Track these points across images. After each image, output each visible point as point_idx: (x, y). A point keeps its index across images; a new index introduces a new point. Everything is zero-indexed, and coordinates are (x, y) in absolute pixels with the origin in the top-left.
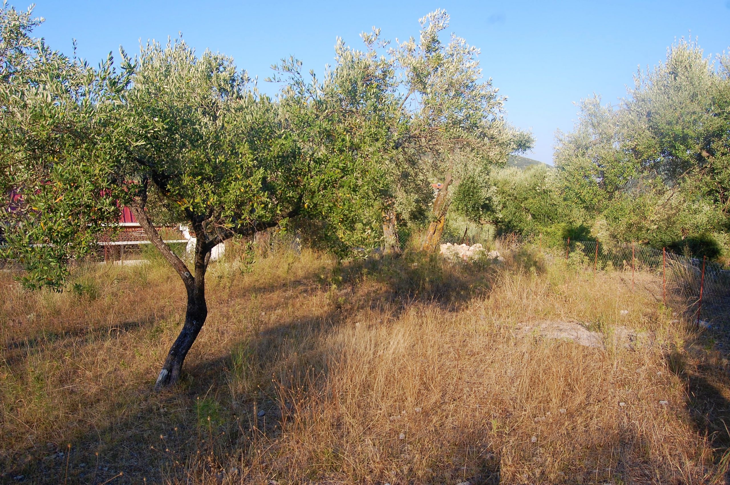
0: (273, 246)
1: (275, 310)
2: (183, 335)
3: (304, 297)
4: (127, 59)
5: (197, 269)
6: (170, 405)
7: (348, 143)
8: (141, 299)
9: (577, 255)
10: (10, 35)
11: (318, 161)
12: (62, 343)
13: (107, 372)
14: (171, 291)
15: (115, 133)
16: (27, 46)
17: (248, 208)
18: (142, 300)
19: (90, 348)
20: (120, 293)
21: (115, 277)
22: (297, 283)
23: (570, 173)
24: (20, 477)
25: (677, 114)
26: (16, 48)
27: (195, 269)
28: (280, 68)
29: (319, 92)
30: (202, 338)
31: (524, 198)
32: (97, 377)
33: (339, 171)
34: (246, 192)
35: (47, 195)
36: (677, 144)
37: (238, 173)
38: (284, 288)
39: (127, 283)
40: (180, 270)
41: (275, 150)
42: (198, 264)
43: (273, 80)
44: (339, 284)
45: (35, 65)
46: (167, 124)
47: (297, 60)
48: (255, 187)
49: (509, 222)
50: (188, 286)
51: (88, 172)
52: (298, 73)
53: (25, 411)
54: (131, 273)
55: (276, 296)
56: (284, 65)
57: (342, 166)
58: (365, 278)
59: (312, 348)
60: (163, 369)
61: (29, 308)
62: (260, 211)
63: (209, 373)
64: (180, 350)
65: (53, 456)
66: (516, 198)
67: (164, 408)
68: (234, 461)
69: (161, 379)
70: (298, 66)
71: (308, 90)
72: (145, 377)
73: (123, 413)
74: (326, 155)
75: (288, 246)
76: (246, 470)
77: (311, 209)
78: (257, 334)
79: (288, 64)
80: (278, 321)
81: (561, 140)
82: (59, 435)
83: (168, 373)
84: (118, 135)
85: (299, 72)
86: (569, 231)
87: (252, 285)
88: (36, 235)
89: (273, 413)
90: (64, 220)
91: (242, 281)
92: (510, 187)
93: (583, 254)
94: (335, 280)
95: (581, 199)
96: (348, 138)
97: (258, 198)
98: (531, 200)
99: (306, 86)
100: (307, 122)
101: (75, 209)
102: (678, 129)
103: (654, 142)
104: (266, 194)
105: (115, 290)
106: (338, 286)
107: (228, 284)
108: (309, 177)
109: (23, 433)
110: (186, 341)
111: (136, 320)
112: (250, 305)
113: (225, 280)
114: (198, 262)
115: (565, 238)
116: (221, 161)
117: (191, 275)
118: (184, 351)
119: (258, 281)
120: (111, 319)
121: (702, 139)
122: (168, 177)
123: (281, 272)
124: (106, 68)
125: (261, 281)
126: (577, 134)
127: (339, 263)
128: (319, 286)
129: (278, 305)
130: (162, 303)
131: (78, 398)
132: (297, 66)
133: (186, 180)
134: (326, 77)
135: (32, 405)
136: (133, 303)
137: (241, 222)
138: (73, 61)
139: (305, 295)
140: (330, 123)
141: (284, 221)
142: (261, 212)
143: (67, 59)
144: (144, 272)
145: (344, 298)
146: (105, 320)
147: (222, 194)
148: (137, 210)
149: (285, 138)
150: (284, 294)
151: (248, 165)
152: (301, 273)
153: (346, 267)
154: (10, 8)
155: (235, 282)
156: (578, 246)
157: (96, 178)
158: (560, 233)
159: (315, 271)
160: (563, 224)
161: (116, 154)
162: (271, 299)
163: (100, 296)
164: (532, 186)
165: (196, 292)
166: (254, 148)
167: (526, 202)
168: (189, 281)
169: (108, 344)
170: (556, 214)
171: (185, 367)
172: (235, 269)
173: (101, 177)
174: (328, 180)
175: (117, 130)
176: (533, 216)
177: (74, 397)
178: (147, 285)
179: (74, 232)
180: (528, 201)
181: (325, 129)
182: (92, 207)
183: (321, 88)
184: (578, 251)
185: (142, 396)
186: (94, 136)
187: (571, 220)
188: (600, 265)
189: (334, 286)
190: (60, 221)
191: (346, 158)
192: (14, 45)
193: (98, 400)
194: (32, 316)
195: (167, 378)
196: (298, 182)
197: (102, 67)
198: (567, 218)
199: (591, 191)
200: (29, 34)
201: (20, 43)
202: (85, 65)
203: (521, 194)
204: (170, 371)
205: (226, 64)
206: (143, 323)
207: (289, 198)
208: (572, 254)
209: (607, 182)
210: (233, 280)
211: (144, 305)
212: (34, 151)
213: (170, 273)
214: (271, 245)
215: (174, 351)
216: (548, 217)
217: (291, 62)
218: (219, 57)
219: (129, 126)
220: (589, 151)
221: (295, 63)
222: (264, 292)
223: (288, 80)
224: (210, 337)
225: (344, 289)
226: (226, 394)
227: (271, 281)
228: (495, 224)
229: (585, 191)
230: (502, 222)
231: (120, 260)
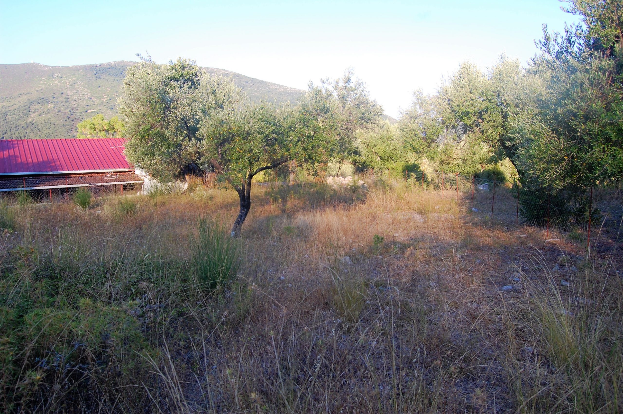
9: (412, 180)
23: (407, 133)
25: (462, 101)
31: (374, 145)
36: (464, 117)
49: (364, 163)
66: (368, 145)
81: (401, 113)
86: (406, 166)
92: (364, 137)
93: (416, 180)
95: (413, 148)
98: (379, 147)
102: (463, 109)
103: (451, 115)
115: (404, 171)
121: (477, 114)
126: (409, 109)
156: (412, 175)
158: (401, 168)
160: (402, 163)
164: (379, 136)
167: (375, 148)
170: (397, 156)
176: (381, 158)
180: (377, 147)
184: (412, 178)
187: (407, 160)
188: (425, 186)
198: (404, 159)
199: (418, 143)
203: (372, 142)
208: (409, 180)
209: (427, 137)
216: (391, 158)
218: (187, 59)
220: (417, 120)
228: (354, 164)
229: (415, 143)
230: (359, 163)
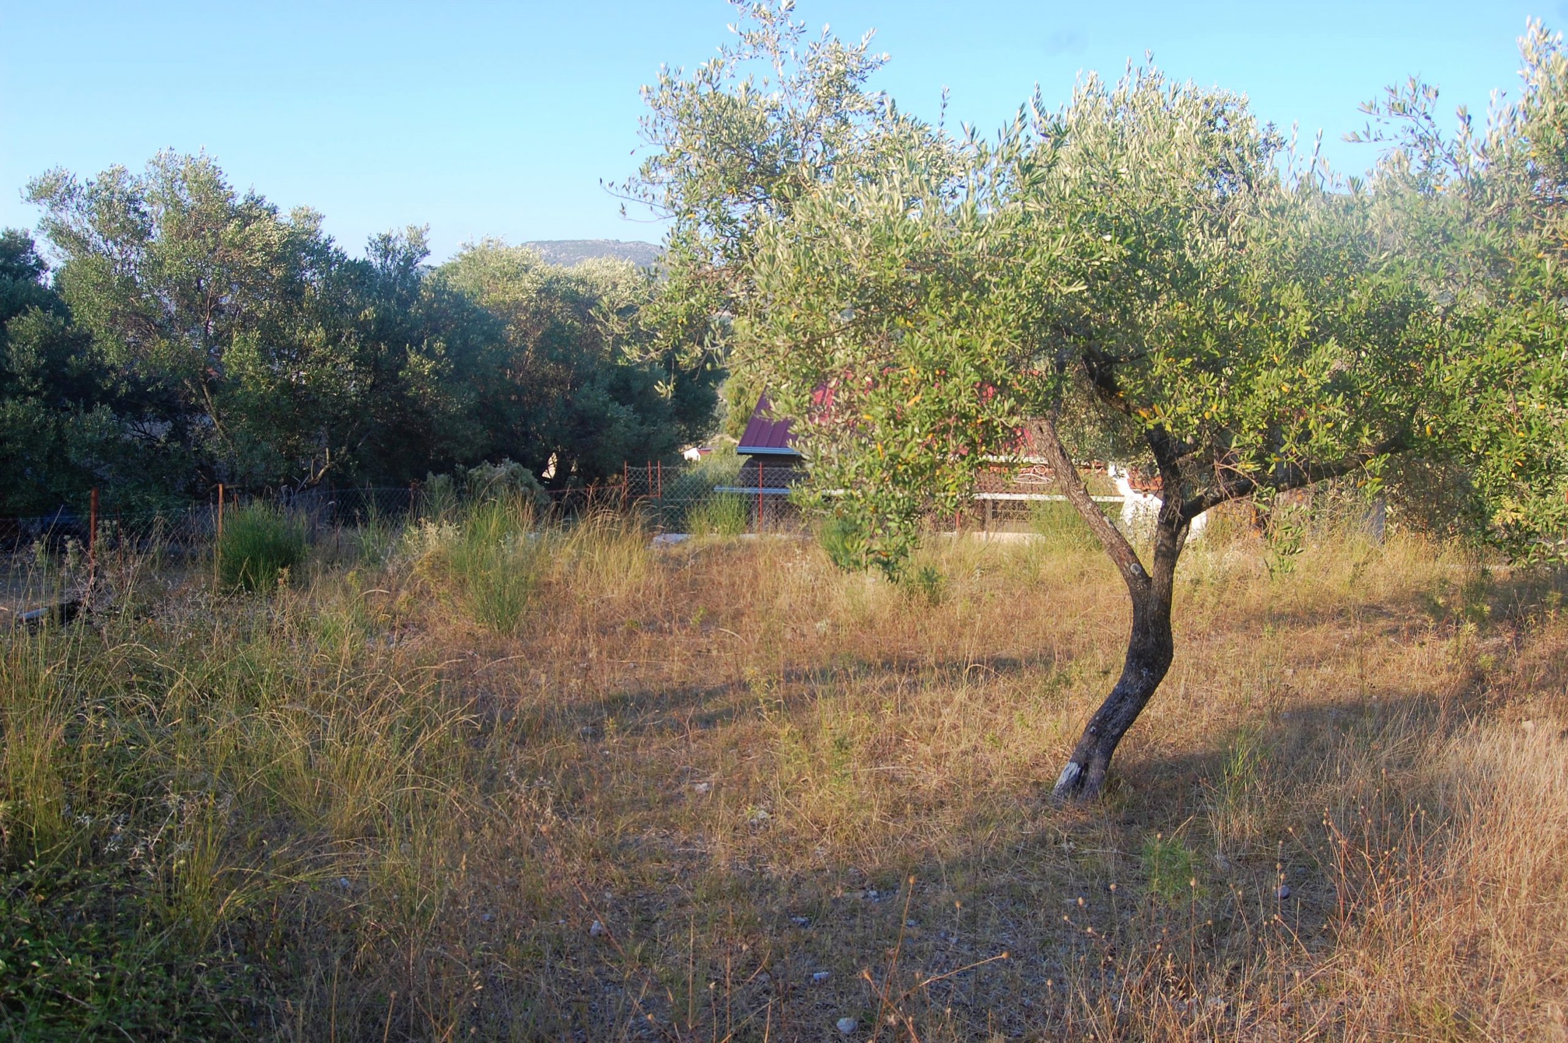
0: (1318, 522)
1: (1318, 667)
2: (1118, 697)
3: (1390, 645)
4: (1045, 118)
5: (1160, 559)
6: (1080, 837)
7: (1549, 278)
8: (1026, 613)
10: (827, 91)
11: (1467, 325)
12: (880, 682)
13: (959, 750)
14: (1087, 602)
15: (1027, 269)
16: (855, 108)
17: (1295, 428)
18: (1029, 615)
19: (928, 699)
20: (986, 597)
21: (977, 564)
22: (1373, 611)
24: (803, 920)
26: (836, 115)
27: (1155, 559)
28: (1383, 109)
29: (1474, 160)
30: (1154, 710)
32: (939, 758)
33: (1520, 347)
34: (1292, 394)
35: (890, 391)
37: (1274, 350)
38: (1342, 620)
39: (1000, 578)
40: (1121, 559)
41: (1360, 299)
42: (1163, 548)
43: (1363, 137)
44: (1482, 622)
45: (868, 143)
46: (1129, 246)
47: (1425, 87)
48: (1314, 382)
50: (1134, 594)
51: (969, 349)
52: (1428, 118)
53: (812, 798)
54: (1007, 557)
55: (1319, 635)
56: (1393, 100)
57: (1531, 335)
58: (1552, 614)
59: (1406, 763)
60: (1071, 761)
61: (820, 610)
62: (1322, 437)
63: (1164, 784)
64: (1109, 726)
65: (861, 894)
67: (1068, 841)
68: (1217, 982)
69: (1064, 780)
70: (1428, 99)
71: (1450, 155)
72: (1032, 772)
73: (988, 836)
74: (1486, 310)
75: (1353, 524)
76: (1244, 1009)
77: (1440, 437)
78: (1274, 717)
79: (1404, 97)
80: (1325, 694)
82: (871, 858)
83: (1081, 772)
84: (1034, 273)
85: (1429, 114)
87: (1266, 606)
88: (870, 466)
89: (1309, 895)
90: (919, 441)
91: (1244, 594)
94: (1474, 612)
96: (1548, 266)
97: (1318, 409)
99: (1446, 148)
100: (1444, 232)
101: (940, 420)
104: (1340, 398)
105: (975, 589)
106: (1481, 629)
107: (1210, 598)
108: (1441, 361)
109: (807, 841)
110: (1124, 710)
111: (1015, 654)
112: (1261, 649)
113: (1204, 589)
114: (1162, 544)
116: (1239, 324)
117: (1143, 570)
118: (1117, 730)
119: (1278, 597)
120: (969, 648)
122: (1116, 360)
123: (1337, 581)
124: (1012, 138)
125: (1286, 599)
127: (1485, 572)
128: (1431, 623)
129: (1323, 657)
130: (1067, 625)
131: (903, 792)
132: (1424, 101)
133: (1160, 366)
134: (1493, 121)
135: (824, 791)
136: (1009, 619)
137: (1277, 459)
138: (938, 130)
139: (1392, 640)
140: (1502, 231)
141: (1377, 463)
142: (1325, 440)
143: (927, 128)
144: (1034, 558)
145: (1493, 657)
146: (956, 648)
147: (1237, 397)
148: (1041, 429)
149: (1387, 271)
150: (1340, 632)
151: (1300, 335)
152: (1382, 590)
153: (1503, 583)
154: (831, 40)
155: (1226, 596)
157: (983, 359)
159: (1418, 587)
161: (1023, 312)
162: (1310, 641)
163: (947, 599)
165: (1154, 607)
166: (1313, 296)
168: (1139, 583)
169: (960, 696)
171: (1115, 764)
172: (1227, 567)
173: (993, 357)
174: (1492, 368)
175: (1033, 262)
177: (897, 790)
178: (1038, 584)
179: (935, 466)
181: (1490, 247)
182: (971, 418)
183: (1479, 149)
185: (1026, 810)
186: (984, 275)
189: (1470, 627)
190: (912, 443)
191: (1541, 316)
192: (833, 109)
193: (942, 803)
194: (822, 625)
195: (1077, 782)
196: (1411, 373)
197: (1003, 137)
200: (861, 86)
201: (843, 104)
202: (972, 134)
204: (1085, 767)
205: (1230, 111)
206: (1031, 661)
207: (1387, 409)
210: (1222, 591)
211: (1030, 626)
212: (867, 307)
213: (1085, 566)
214: (1313, 518)
215: (1097, 727)
217: (1411, 92)
219: (1055, 254)
221: (1420, 95)
222: (1293, 623)
223: (1401, 135)
224: (1169, 709)
225: (1492, 636)
226: (1201, 837)
227: (1310, 600)
231: (983, 529)
